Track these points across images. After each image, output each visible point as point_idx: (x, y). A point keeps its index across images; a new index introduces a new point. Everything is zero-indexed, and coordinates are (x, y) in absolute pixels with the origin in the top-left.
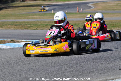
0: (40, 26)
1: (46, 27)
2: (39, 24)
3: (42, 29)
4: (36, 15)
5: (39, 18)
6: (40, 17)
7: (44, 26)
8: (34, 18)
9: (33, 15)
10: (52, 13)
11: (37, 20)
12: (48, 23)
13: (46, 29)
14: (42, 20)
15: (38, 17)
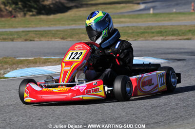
0: (131, 34)
1: (141, 36)
2: (131, 31)
3: (135, 40)
4: (124, 17)
5: (130, 22)
6: (131, 20)
7: (138, 35)
8: (122, 22)
9: (120, 18)
10: (150, 14)
11: (126, 25)
12: (145, 29)
13: (142, 39)
14: (135, 24)
15: (127, 20)
